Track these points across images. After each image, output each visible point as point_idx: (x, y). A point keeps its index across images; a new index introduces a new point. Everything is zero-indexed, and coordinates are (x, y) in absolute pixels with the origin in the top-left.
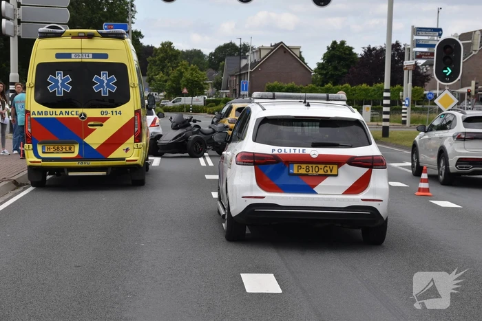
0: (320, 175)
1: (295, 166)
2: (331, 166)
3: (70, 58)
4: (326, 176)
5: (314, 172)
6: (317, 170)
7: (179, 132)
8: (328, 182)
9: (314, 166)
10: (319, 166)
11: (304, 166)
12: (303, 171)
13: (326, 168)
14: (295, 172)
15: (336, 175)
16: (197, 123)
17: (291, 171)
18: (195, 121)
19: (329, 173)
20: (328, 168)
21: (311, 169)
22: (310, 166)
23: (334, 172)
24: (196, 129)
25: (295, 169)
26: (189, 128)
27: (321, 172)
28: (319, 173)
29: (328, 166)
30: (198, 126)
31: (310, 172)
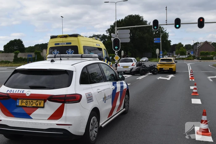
0: (34, 107)
1: (20, 101)
2: (40, 101)
3: (59, 45)
4: (37, 108)
5: (30, 105)
6: (32, 104)
7: (138, 67)
8: (38, 111)
9: (30, 101)
10: (33, 101)
11: (25, 101)
12: (24, 104)
13: (37, 103)
14: (20, 105)
15: (43, 107)
16: (144, 64)
17: (17, 104)
18: (143, 64)
19: (39, 106)
20: (38, 103)
21: (28, 103)
22: (28, 101)
23: (42, 105)
24: (144, 66)
25: (19, 103)
26: (141, 66)
27: (34, 105)
28: (33, 106)
29: (38, 101)
30: (145, 65)
31: (28, 105)
